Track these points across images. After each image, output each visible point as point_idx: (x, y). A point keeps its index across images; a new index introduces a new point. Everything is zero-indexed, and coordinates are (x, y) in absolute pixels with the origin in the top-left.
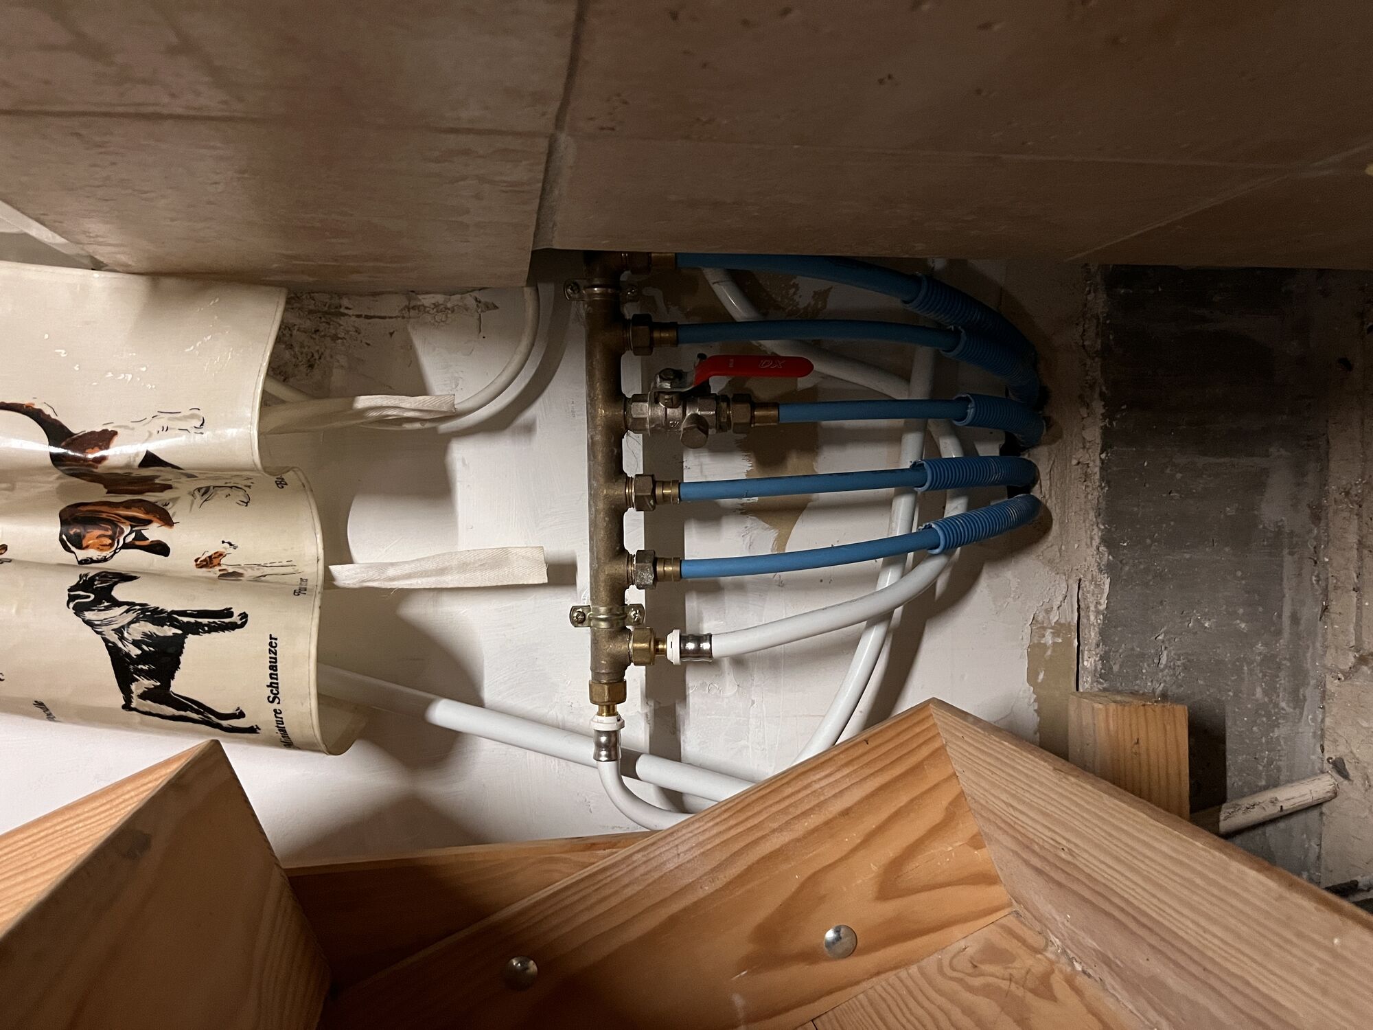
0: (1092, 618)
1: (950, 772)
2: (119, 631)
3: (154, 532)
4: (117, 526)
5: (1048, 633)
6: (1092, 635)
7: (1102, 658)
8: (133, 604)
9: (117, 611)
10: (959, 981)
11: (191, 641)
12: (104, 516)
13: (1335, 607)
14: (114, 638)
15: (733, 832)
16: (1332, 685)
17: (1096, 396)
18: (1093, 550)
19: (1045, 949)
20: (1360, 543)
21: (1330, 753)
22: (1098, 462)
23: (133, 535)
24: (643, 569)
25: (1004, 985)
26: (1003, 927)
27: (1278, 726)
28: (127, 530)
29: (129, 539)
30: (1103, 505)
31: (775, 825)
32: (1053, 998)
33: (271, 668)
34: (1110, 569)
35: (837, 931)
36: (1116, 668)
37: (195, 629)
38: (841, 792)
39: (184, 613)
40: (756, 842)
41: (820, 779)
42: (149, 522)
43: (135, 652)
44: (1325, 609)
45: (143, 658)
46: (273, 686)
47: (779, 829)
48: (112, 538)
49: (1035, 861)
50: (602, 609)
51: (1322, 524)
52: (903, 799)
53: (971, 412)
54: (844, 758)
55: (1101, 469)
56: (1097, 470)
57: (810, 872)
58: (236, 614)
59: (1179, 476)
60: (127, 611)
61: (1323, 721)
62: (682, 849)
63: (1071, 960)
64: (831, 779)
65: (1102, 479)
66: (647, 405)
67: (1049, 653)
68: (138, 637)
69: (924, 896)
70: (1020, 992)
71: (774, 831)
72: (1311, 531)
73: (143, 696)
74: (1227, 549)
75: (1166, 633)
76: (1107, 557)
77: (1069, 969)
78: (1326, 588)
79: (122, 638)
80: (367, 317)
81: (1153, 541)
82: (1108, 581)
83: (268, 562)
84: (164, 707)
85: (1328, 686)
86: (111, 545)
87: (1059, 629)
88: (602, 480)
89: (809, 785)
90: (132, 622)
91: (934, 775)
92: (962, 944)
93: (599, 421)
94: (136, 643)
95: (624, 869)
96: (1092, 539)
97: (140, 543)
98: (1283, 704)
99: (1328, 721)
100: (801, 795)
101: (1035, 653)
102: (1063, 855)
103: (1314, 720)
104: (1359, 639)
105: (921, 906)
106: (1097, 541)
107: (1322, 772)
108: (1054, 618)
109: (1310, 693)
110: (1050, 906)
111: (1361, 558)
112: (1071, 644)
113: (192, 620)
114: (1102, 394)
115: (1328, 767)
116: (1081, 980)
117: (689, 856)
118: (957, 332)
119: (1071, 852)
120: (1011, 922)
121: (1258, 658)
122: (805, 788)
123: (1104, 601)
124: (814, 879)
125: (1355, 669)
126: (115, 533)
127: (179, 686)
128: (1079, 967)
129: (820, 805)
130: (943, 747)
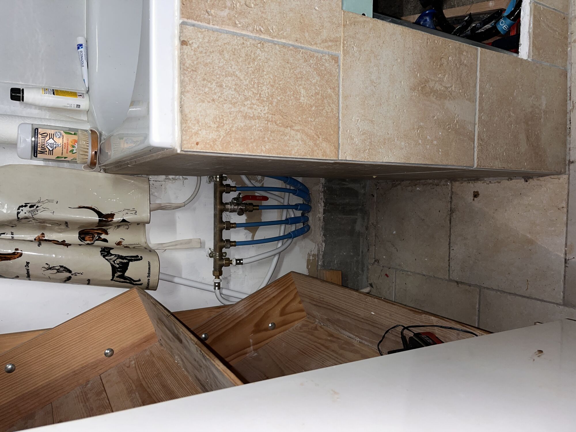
0: (321, 253)
1: (295, 287)
2: (114, 261)
3: (103, 236)
4: (94, 235)
5: (311, 256)
6: (321, 257)
7: (323, 262)
8: (116, 255)
9: (113, 257)
10: (298, 331)
11: (131, 263)
12: (90, 232)
13: (370, 249)
14: (113, 263)
15: (251, 302)
16: (370, 267)
17: (322, 202)
18: (321, 237)
19: (315, 323)
20: (375, 235)
21: (369, 282)
22: (323, 217)
23: (98, 237)
24: (228, 244)
25: (308, 330)
26: (305, 320)
27: (359, 276)
28: (96, 236)
29: (97, 238)
30: (323, 227)
31: (259, 301)
32: (318, 330)
33: (149, 269)
34: (325, 241)
35: (272, 324)
36: (326, 264)
37: (131, 260)
38: (273, 293)
39: (128, 257)
40: (255, 304)
41: (269, 290)
42: (102, 234)
43: (118, 266)
44: (368, 250)
45: (119, 268)
46: (149, 273)
47: (260, 302)
48: (93, 238)
49: (315, 303)
50: (218, 253)
51: (368, 231)
52: (285, 294)
53: (299, 208)
54: (274, 285)
55: (323, 218)
56: (322, 219)
57: (267, 310)
58: (139, 256)
59: (339, 220)
60: (115, 257)
61: (368, 275)
62: (240, 307)
63: (320, 323)
64: (271, 290)
65: (323, 220)
66: (229, 205)
67: (311, 261)
68: (118, 263)
69: (289, 315)
70: (311, 330)
71: (259, 302)
72: (365, 232)
73: (117, 277)
74: (349, 236)
75: (336, 256)
76: (324, 239)
77: (320, 325)
78: (368, 245)
79: (114, 263)
80: (156, 181)
81: (334, 235)
82: (324, 244)
83: (133, 243)
84: (122, 279)
85: (369, 267)
86: (93, 240)
87: (314, 255)
88: (218, 223)
89: (267, 291)
90: (117, 259)
91: (292, 288)
92: (297, 325)
93: (218, 209)
94: (118, 264)
95: (228, 312)
96: (321, 234)
97: (99, 239)
98: (360, 272)
99: (369, 275)
100: (265, 293)
101: (308, 260)
102: (321, 300)
103: (366, 275)
104: (375, 256)
105: (289, 317)
106: (322, 235)
107: (368, 286)
108: (312, 253)
109: (365, 269)
110: (317, 312)
111: (375, 238)
112: (316, 259)
113: (130, 258)
114: (323, 201)
115: (369, 285)
116: (323, 326)
117: (242, 308)
118: (296, 190)
119: (323, 298)
120: (307, 319)
121: (355, 261)
122: (266, 292)
123: (323, 249)
124: (267, 312)
125: (374, 263)
126: (93, 237)
127: (127, 274)
128: (322, 324)
129: (268, 296)
130: (294, 282)
